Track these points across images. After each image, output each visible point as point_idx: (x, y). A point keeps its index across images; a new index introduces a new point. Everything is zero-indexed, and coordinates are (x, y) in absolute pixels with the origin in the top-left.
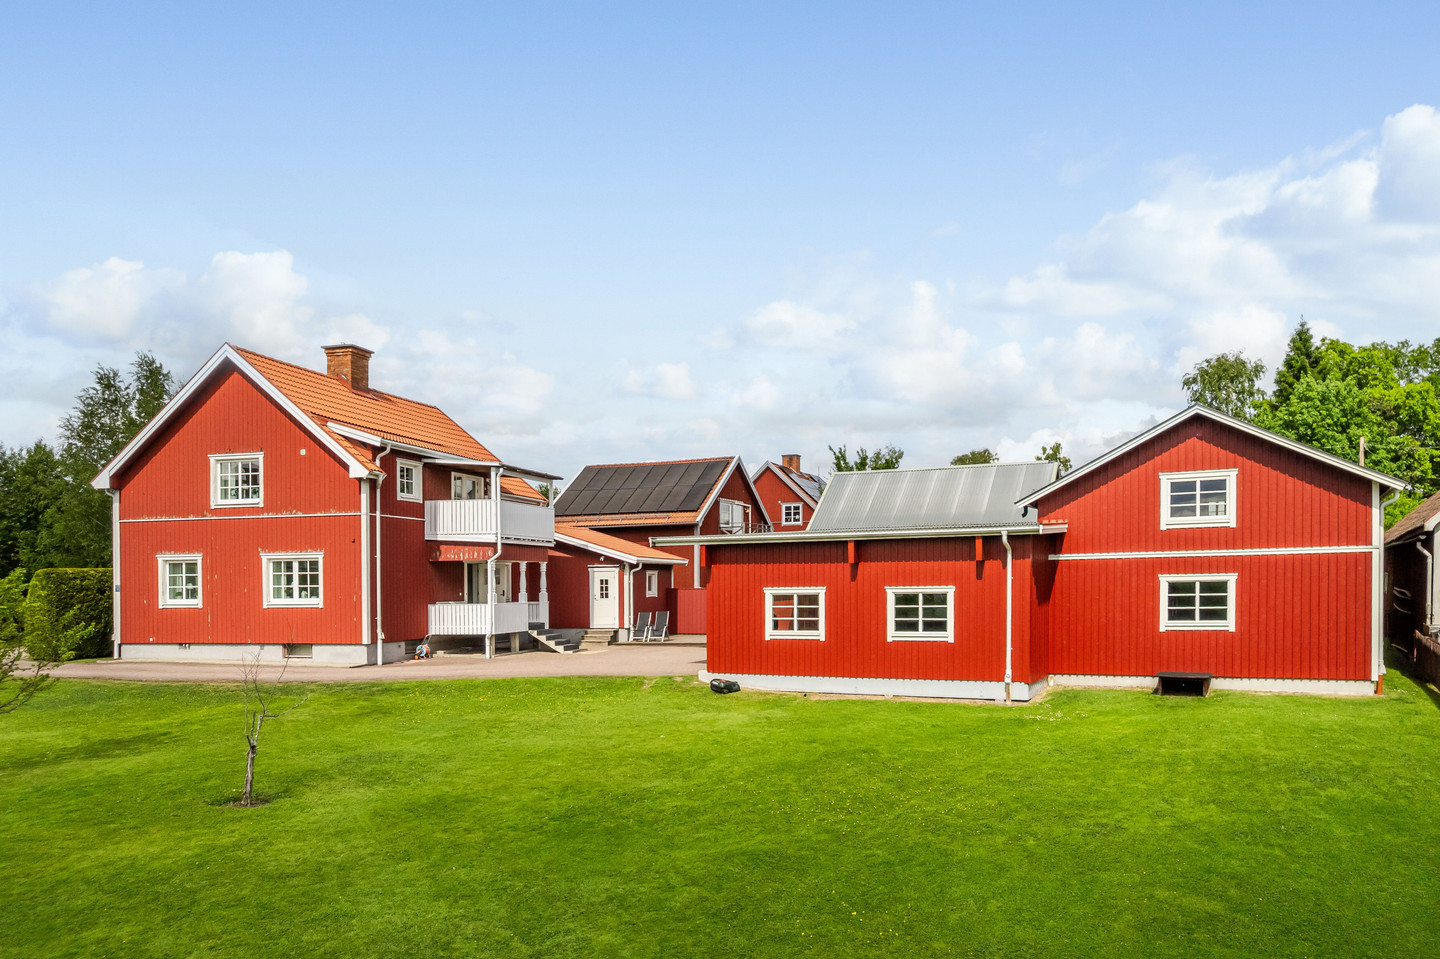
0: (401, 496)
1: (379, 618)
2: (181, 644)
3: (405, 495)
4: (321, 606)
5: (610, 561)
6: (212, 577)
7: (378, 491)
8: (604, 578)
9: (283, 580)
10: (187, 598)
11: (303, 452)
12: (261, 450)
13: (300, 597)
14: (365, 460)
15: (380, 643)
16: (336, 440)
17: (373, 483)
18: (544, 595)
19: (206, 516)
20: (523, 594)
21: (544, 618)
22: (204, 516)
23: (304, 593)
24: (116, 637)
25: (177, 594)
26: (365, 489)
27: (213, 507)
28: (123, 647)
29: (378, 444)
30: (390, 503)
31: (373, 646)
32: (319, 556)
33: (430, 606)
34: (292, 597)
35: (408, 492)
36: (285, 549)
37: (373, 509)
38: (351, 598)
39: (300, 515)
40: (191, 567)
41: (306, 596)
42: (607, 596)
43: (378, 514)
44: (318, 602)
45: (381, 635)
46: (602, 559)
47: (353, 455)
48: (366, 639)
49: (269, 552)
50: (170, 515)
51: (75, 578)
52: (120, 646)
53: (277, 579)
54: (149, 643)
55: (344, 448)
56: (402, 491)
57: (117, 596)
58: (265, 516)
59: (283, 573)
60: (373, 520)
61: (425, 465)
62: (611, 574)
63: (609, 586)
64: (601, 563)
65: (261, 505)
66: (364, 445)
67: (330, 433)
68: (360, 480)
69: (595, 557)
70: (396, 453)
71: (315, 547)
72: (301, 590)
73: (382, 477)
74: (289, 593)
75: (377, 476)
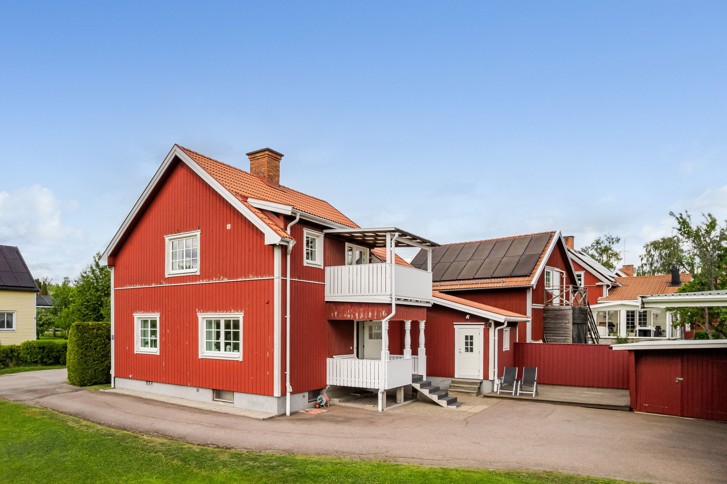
0: (306, 262)
1: (288, 373)
2: (147, 381)
3: (310, 261)
4: (241, 359)
5: (475, 318)
6: (166, 332)
7: (289, 257)
8: (469, 335)
9: (214, 335)
10: (151, 346)
11: (229, 226)
12: (199, 229)
13: (225, 350)
14: (278, 229)
15: (288, 395)
16: (254, 213)
17: (284, 248)
18: (422, 349)
19: (162, 284)
20: (408, 350)
21: (422, 371)
22: (161, 284)
23: (228, 347)
24: (112, 372)
25: (145, 343)
26: (277, 254)
27: (167, 277)
28: (116, 379)
29: (289, 213)
30: (298, 269)
31: (283, 398)
32: (239, 316)
33: (328, 359)
34: (219, 350)
35: (312, 260)
36: (215, 309)
37: (284, 273)
38: (265, 354)
39: (226, 280)
40: (154, 324)
41: (230, 351)
42: (472, 350)
43: (288, 279)
44: (238, 356)
45: (289, 389)
46: (468, 317)
47: (268, 224)
48: (277, 392)
49: (203, 312)
50: (141, 284)
51: (93, 328)
52: (115, 377)
53: (209, 335)
54: (129, 378)
55: (261, 218)
56: (308, 258)
57: (113, 342)
58: (201, 282)
59: (213, 330)
60: (284, 283)
61: (326, 235)
62: (477, 330)
63: (474, 341)
64: (467, 320)
65: (198, 274)
66: (277, 215)
67: (250, 207)
68: (274, 246)
69: (461, 316)
70: (304, 223)
71: (237, 309)
72: (226, 344)
73: (291, 244)
74: (218, 346)
75: (288, 242)
